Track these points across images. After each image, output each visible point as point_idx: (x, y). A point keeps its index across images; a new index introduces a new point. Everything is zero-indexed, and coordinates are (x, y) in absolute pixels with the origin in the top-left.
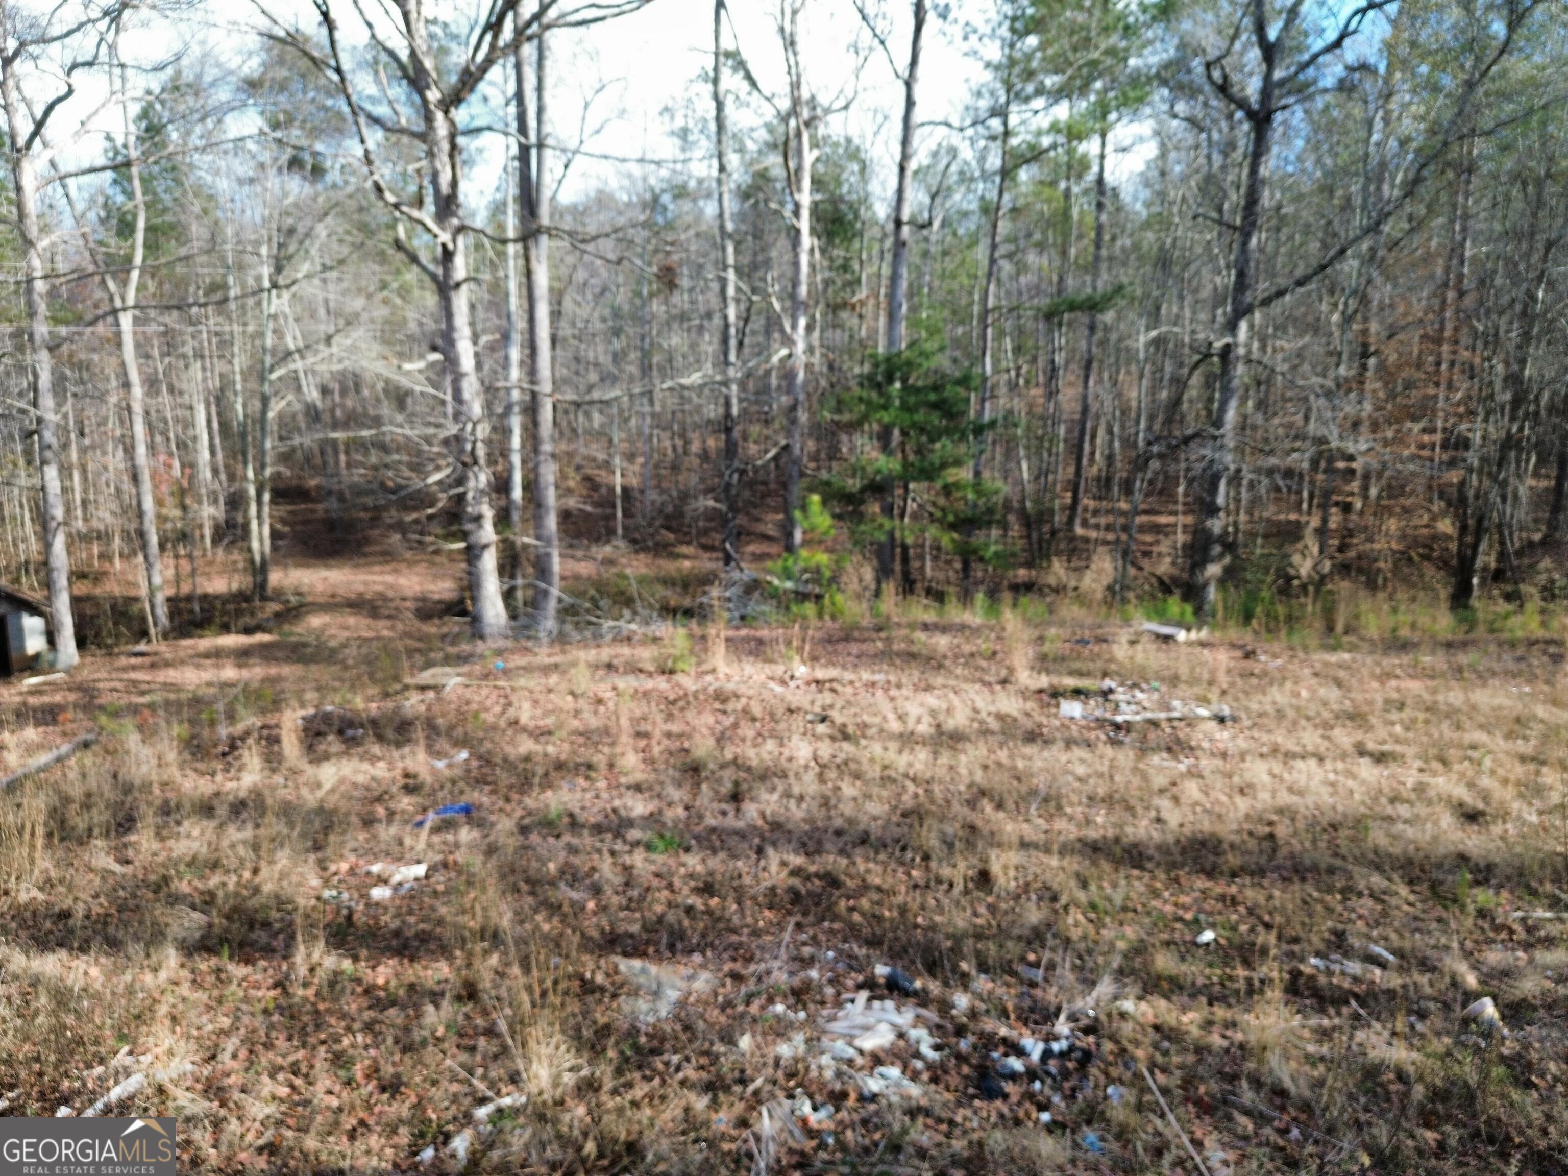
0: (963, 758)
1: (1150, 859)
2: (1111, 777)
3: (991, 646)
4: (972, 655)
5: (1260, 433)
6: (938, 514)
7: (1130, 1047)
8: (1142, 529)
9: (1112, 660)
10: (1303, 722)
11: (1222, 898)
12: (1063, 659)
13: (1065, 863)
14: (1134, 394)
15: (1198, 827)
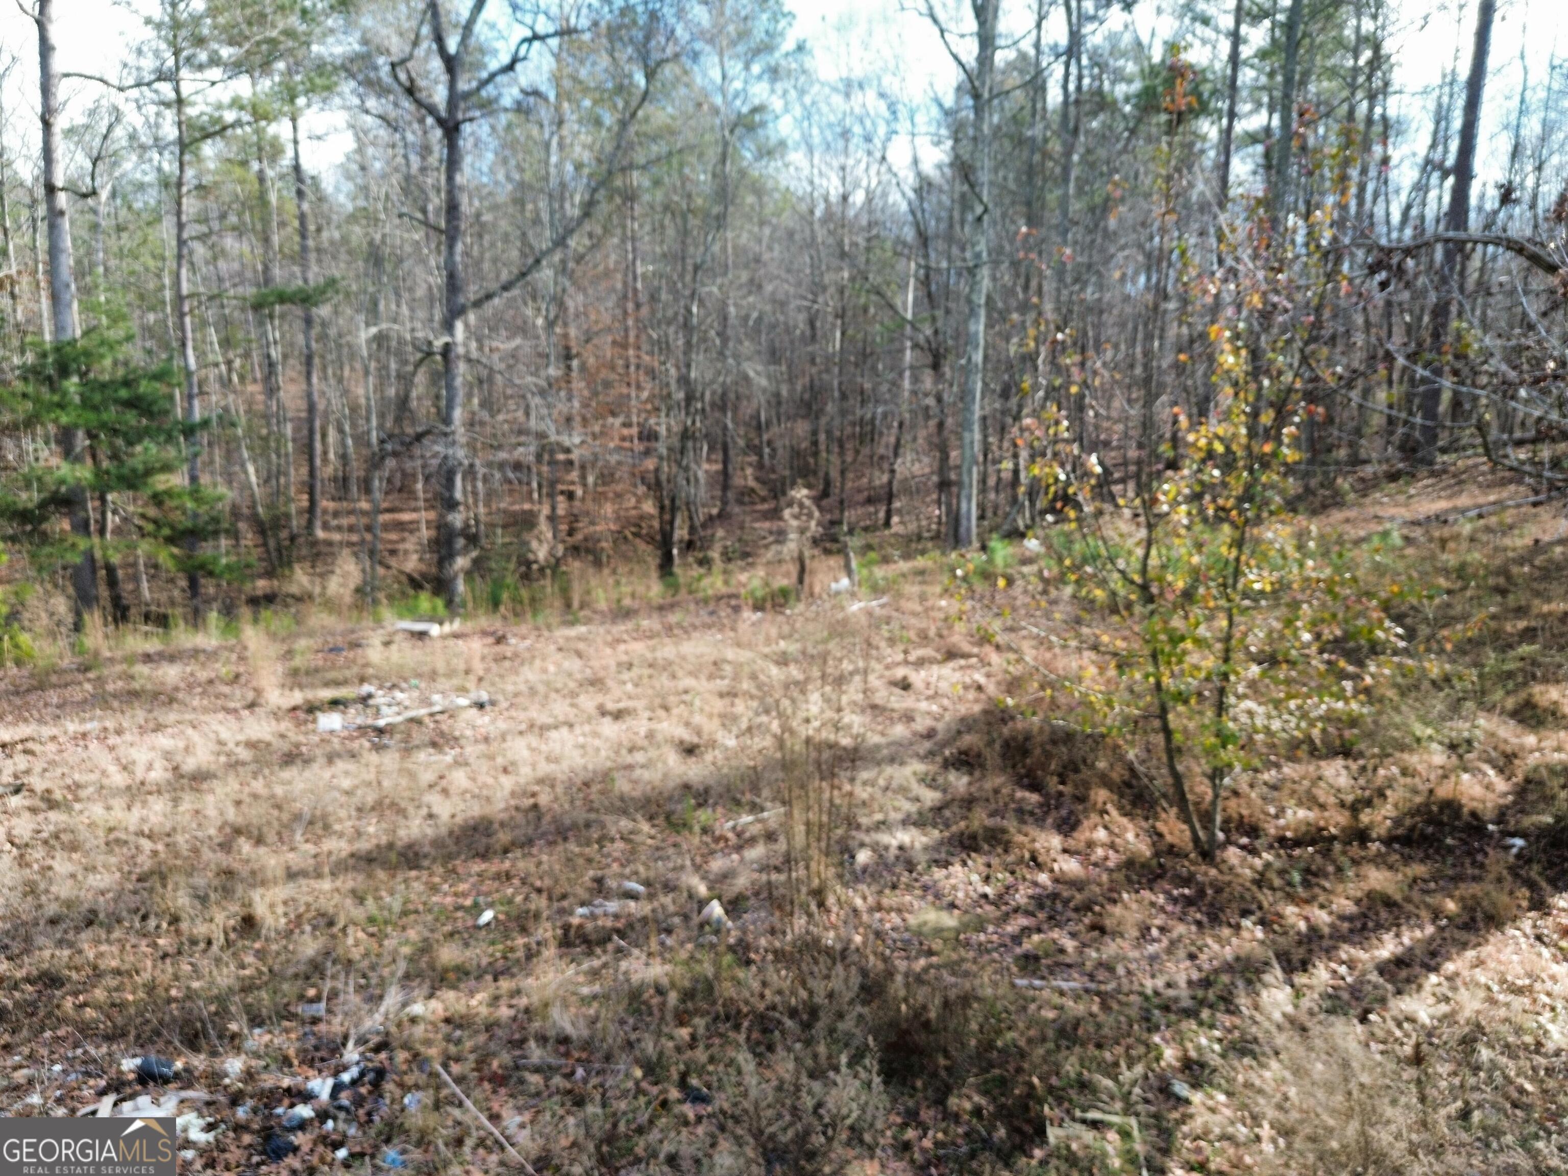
0: (210, 799)
1: (426, 856)
2: (379, 783)
3: (233, 668)
4: (211, 682)
5: (488, 429)
6: (150, 527)
7: (422, 1049)
8: (386, 527)
9: (367, 665)
10: (553, 695)
11: (497, 877)
12: (317, 670)
13: (339, 883)
14: (361, 391)
15: (470, 814)
